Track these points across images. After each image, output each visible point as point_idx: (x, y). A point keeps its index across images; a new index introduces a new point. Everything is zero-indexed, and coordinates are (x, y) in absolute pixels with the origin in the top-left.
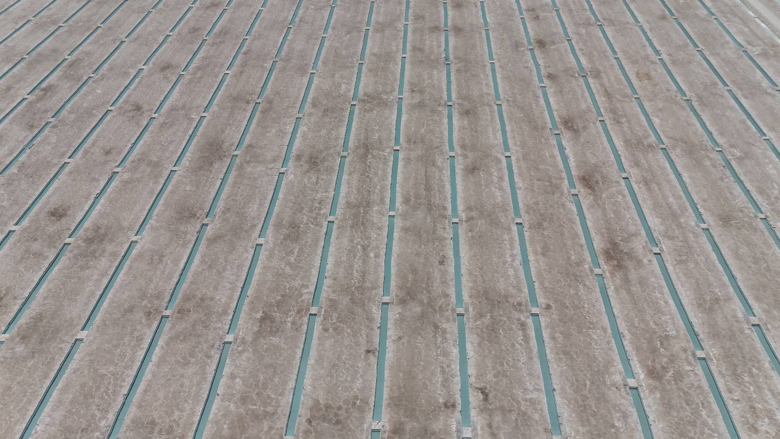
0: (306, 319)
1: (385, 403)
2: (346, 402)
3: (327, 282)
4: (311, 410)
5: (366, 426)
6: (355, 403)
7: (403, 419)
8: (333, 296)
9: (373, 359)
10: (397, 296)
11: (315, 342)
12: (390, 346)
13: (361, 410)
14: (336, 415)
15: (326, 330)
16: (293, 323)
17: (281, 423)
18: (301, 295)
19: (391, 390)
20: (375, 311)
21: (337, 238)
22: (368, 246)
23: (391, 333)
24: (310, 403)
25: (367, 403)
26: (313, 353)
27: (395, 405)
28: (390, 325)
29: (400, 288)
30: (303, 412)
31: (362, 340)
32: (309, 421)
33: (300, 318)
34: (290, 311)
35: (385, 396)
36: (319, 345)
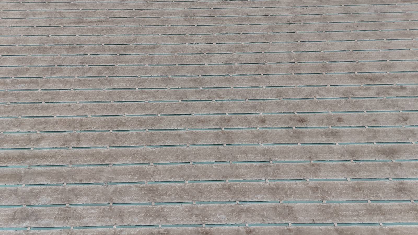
0: (320, 200)
1: (297, 226)
2: (295, 215)
3: (337, 204)
4: (291, 206)
5: (289, 221)
6: (295, 218)
7: (294, 232)
8: (332, 207)
9: (311, 222)
10: (339, 228)
11: (313, 204)
12: (317, 227)
13: (294, 220)
14: (291, 213)
15: (318, 206)
16: (318, 196)
17: (285, 199)
18: (329, 197)
19: (302, 228)
20: (330, 221)
21: (359, 205)
22: (359, 216)
23: (322, 227)
24: (293, 206)
25: (296, 221)
26: (309, 204)
27: (297, 229)
28: (325, 226)
29: (343, 229)
30: (290, 204)
31: (317, 218)
32: (287, 206)
33: (320, 198)
34: (322, 194)
35: (300, 226)
36: (312, 205)
